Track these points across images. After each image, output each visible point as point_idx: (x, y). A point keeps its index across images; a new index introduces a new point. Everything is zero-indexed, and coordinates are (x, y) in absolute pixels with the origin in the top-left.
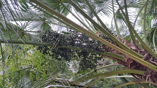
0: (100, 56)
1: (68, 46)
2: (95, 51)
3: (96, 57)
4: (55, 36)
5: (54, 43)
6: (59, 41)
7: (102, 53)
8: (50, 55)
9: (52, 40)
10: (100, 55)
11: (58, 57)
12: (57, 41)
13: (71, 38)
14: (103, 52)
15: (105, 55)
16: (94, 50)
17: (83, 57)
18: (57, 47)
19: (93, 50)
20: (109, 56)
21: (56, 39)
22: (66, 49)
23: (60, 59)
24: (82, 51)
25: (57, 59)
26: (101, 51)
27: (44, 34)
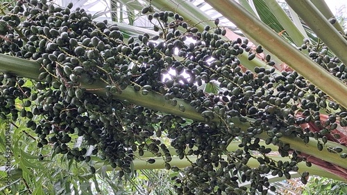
0: (288, 159)
1: (129, 90)
2: (264, 129)
3: (267, 160)
4: (68, 25)
5: (63, 60)
6: (89, 52)
7: (296, 145)
8: (31, 124)
9: (53, 48)
10: (284, 152)
11: (69, 139)
12: (81, 52)
13: (151, 46)
14: (303, 136)
15: (312, 157)
16: (257, 124)
17: (197, 153)
18: (77, 81)
19: (253, 121)
20: (329, 165)
21: (76, 45)
22: (115, 101)
23: (79, 155)
24: (196, 122)
25: (64, 150)
26: (293, 133)
27: (9, 14)
